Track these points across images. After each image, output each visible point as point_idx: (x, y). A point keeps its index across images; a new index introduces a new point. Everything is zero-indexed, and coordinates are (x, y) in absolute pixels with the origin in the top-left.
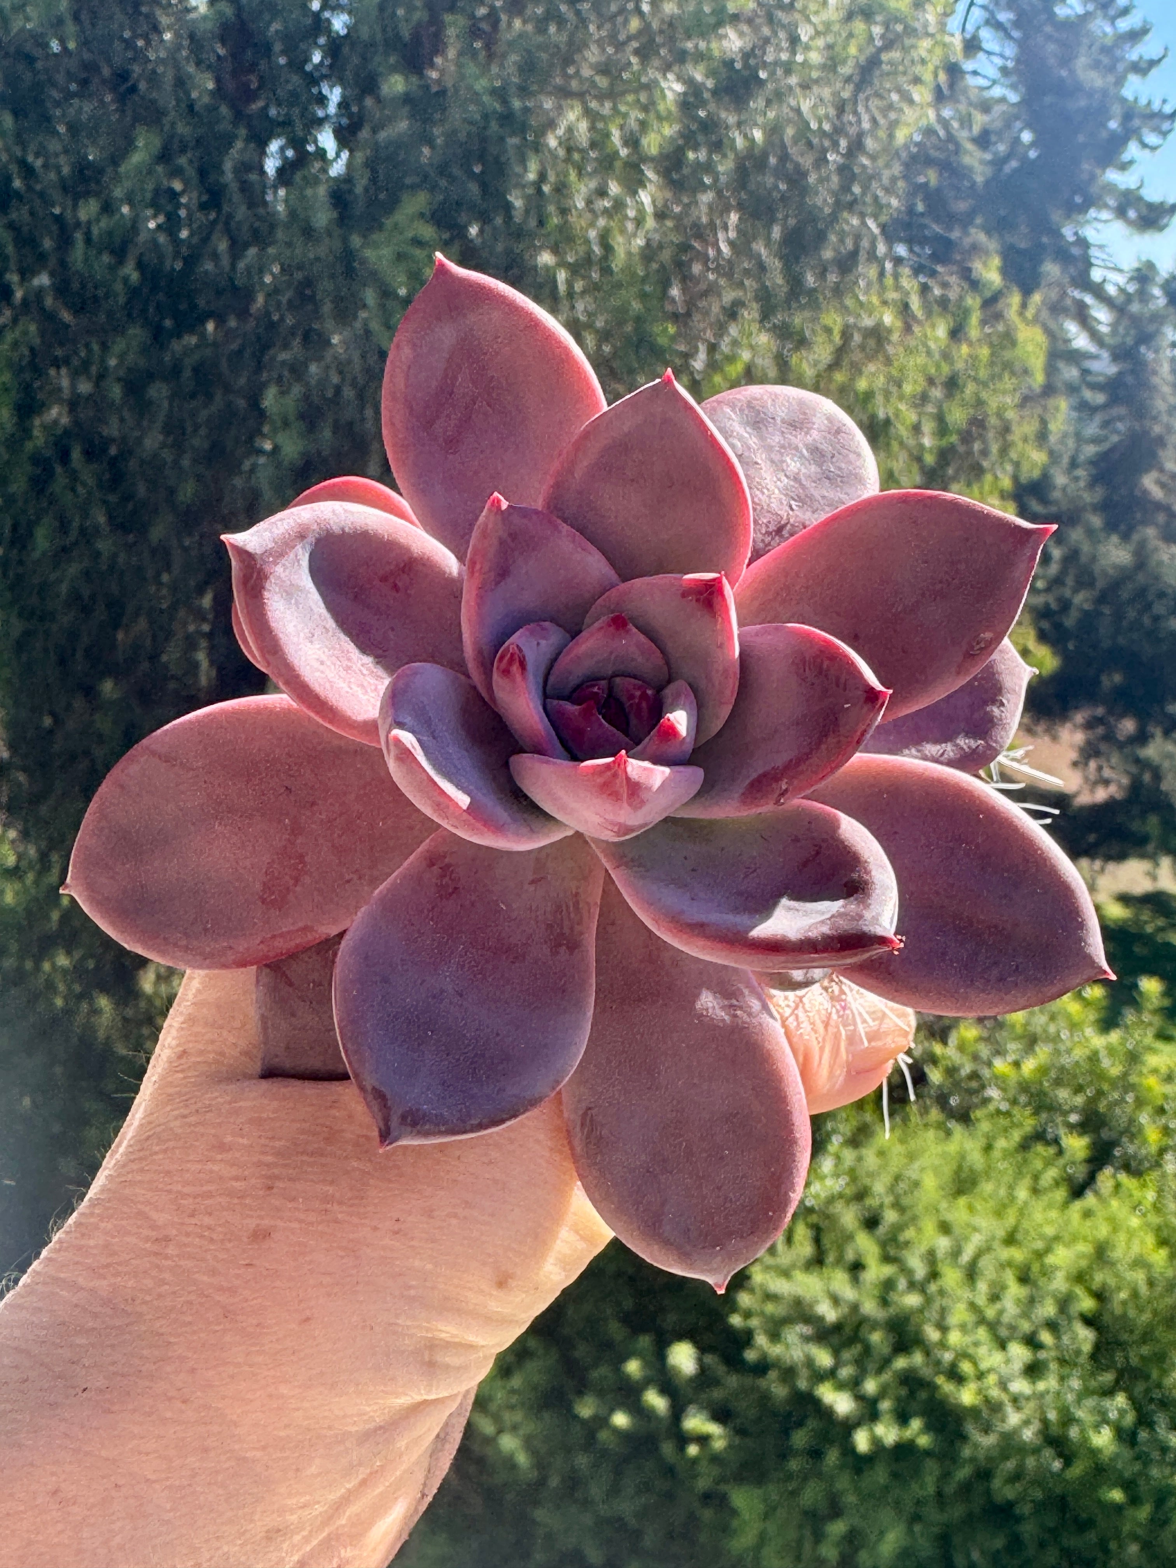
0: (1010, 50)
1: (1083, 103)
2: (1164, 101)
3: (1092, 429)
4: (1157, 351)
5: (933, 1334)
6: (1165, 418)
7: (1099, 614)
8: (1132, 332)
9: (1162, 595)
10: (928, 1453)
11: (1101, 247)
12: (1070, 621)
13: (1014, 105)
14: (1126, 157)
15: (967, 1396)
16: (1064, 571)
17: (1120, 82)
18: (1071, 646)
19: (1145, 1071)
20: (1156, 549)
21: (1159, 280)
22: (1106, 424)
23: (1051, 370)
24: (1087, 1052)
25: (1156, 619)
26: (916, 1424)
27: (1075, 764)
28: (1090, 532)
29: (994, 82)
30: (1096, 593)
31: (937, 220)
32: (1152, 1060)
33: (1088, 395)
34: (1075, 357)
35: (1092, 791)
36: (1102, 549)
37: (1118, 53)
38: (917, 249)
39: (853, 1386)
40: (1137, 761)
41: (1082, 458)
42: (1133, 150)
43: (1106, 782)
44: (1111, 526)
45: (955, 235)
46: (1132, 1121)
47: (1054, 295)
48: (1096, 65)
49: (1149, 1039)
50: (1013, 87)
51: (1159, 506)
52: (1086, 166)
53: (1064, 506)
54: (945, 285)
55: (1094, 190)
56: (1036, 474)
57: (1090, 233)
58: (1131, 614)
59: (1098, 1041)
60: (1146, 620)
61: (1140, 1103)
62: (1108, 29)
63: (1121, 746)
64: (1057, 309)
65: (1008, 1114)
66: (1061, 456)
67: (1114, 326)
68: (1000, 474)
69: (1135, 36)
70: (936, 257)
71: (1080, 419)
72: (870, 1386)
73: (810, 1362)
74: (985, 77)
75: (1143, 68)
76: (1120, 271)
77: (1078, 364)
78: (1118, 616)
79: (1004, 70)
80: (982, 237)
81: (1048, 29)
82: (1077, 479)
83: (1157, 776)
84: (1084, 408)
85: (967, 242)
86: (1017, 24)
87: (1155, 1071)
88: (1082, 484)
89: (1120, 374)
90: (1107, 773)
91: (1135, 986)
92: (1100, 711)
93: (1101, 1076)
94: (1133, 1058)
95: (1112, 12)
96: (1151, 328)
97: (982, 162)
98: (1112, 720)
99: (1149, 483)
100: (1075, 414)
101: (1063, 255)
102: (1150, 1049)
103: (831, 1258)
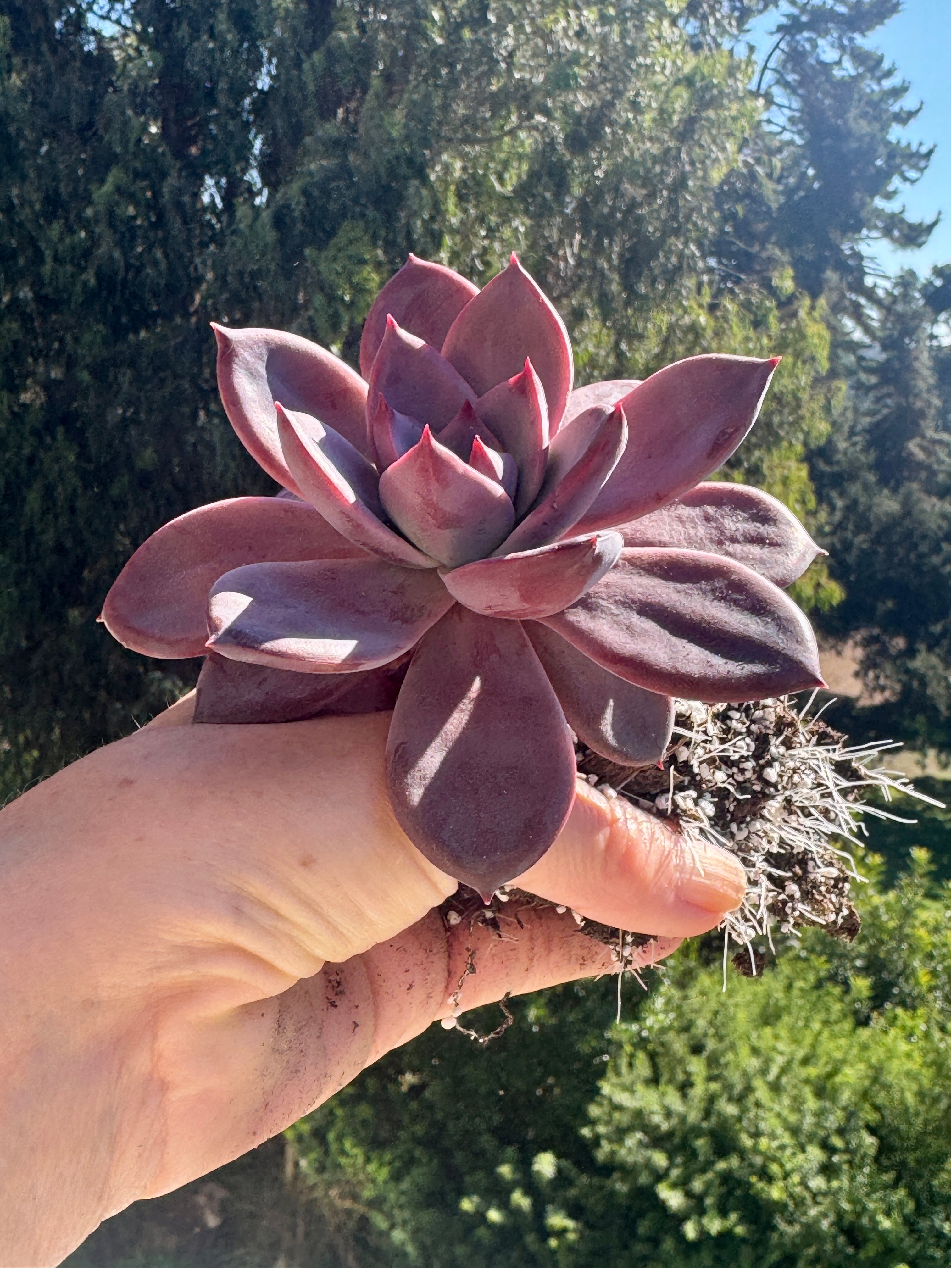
0: (796, 104)
1: (854, 145)
2: (921, 144)
3: (867, 404)
4: (917, 342)
5: (747, 1142)
6: (925, 395)
7: (875, 553)
8: (898, 327)
9: (924, 537)
10: (743, 1240)
11: (872, 259)
12: (851, 558)
13: (799, 146)
14: (891, 188)
15: (776, 1193)
16: (845, 518)
17: (885, 128)
18: (852, 578)
19: (917, 923)
20: (919, 500)
21: (919, 286)
22: (878, 400)
23: (833, 357)
24: (869, 908)
25: (921, 556)
26: (733, 1217)
27: (857, 674)
28: (866, 487)
29: (784, 129)
30: (872, 536)
31: (740, 238)
32: (923, 915)
33: (863, 376)
34: (852, 346)
35: (871, 697)
36: (876, 500)
37: (884, 106)
38: (724, 261)
39: (683, 1184)
40: (907, 671)
41: (859, 428)
42: (896, 182)
43: (883, 689)
44: (883, 481)
45: (756, 249)
46: (906, 966)
47: (835, 297)
48: (864, 115)
49: (918, 898)
50: (800, 133)
51: (920, 465)
52: (857, 195)
53: (845, 466)
54: (747, 291)
55: (864, 214)
56: (822, 442)
57: (863, 248)
58: (901, 551)
59: (878, 900)
60: (912, 556)
61: (913, 950)
62: (876, 87)
63: (894, 659)
64: (836, 308)
65: (806, 960)
66: (841, 426)
67: (883, 322)
68: (794, 441)
69: (897, 92)
70: (740, 268)
71: (857, 396)
72: (697, 1185)
73: (648, 1165)
74: (777, 125)
75: (904, 118)
76: (887, 278)
77: (854, 353)
78: (890, 553)
79: (791, 120)
80: (777, 252)
81: (828, 87)
82: (854, 444)
83: (923, 683)
84: (859, 387)
85: (764, 255)
86: (801, 83)
87: (924, 924)
88: (859, 448)
89: (888, 361)
90: (882, 681)
91: (909, 854)
92: (876, 631)
93: (881, 928)
94: (907, 913)
95: (878, 74)
96: (913, 324)
97: (775, 192)
98: (886, 638)
99: (913, 447)
100: (853, 392)
101: (841, 266)
102: (920, 906)
103: (664, 1078)
